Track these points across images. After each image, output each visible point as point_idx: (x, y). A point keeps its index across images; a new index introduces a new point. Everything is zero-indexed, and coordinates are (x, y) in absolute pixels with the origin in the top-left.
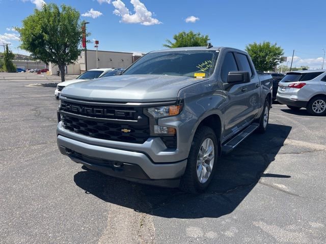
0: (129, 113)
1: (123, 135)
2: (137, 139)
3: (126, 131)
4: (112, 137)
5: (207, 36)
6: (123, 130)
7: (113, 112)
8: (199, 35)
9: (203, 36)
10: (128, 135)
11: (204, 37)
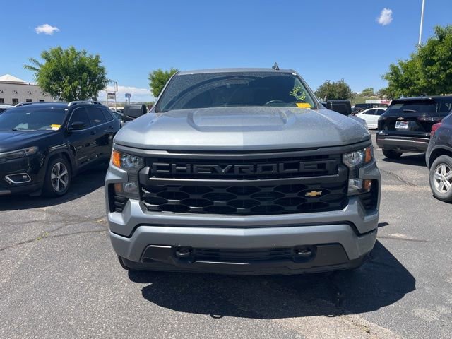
0: (324, 164)
1: (309, 201)
2: (331, 205)
3: (314, 194)
4: (287, 208)
5: (98, 56)
6: (308, 194)
7: (297, 166)
8: (85, 53)
9: (91, 56)
10: (318, 200)
11: (94, 57)
